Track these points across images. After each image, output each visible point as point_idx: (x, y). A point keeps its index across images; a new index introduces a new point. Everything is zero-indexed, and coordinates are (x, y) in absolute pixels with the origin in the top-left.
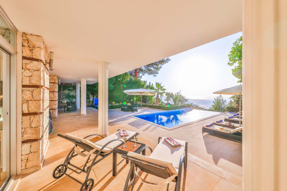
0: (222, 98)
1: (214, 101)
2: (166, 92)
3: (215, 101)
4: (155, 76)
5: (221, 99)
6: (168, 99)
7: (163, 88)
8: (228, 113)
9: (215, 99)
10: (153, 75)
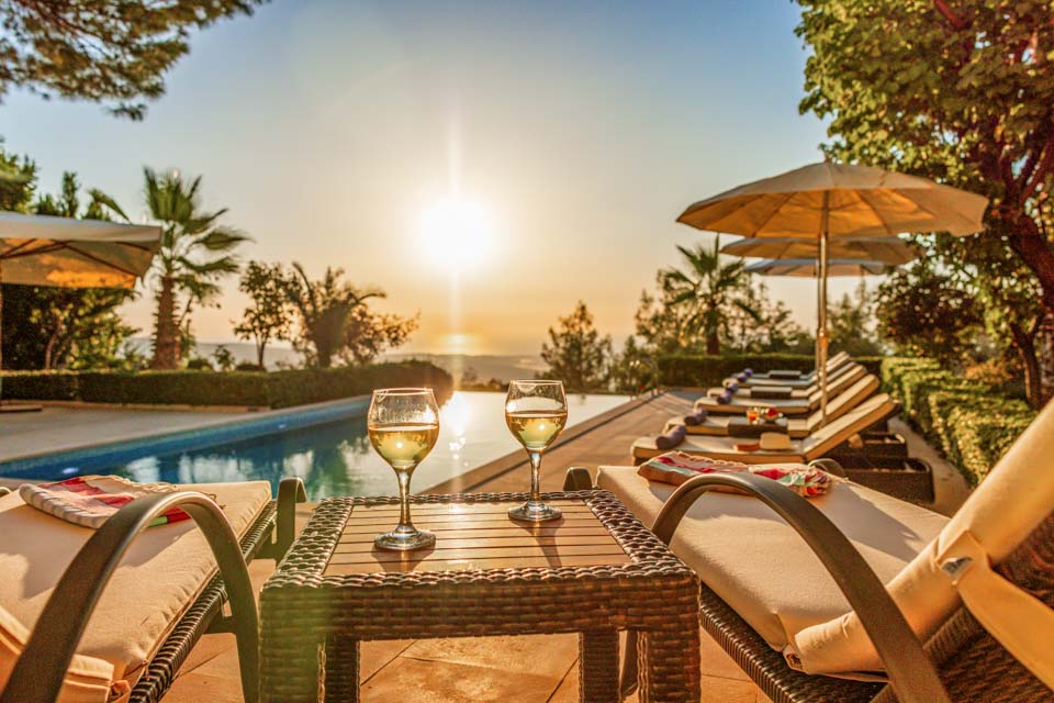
0: (591, 329)
1: (545, 347)
2: (244, 266)
3: (551, 345)
4: (135, 114)
5: (586, 332)
6: (264, 320)
7: (217, 225)
8: (668, 395)
9: (551, 331)
10: (112, 102)
